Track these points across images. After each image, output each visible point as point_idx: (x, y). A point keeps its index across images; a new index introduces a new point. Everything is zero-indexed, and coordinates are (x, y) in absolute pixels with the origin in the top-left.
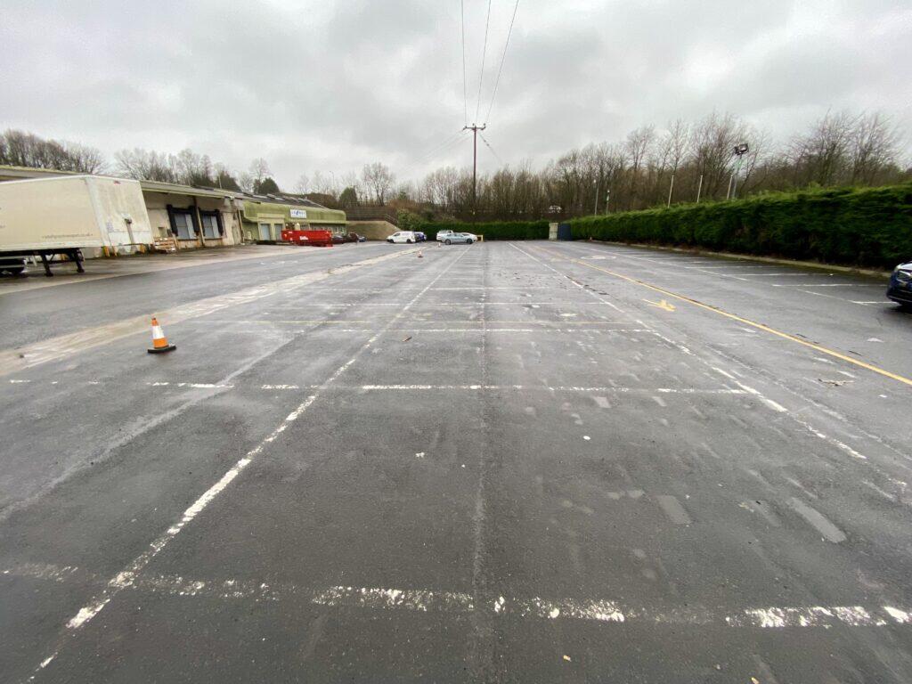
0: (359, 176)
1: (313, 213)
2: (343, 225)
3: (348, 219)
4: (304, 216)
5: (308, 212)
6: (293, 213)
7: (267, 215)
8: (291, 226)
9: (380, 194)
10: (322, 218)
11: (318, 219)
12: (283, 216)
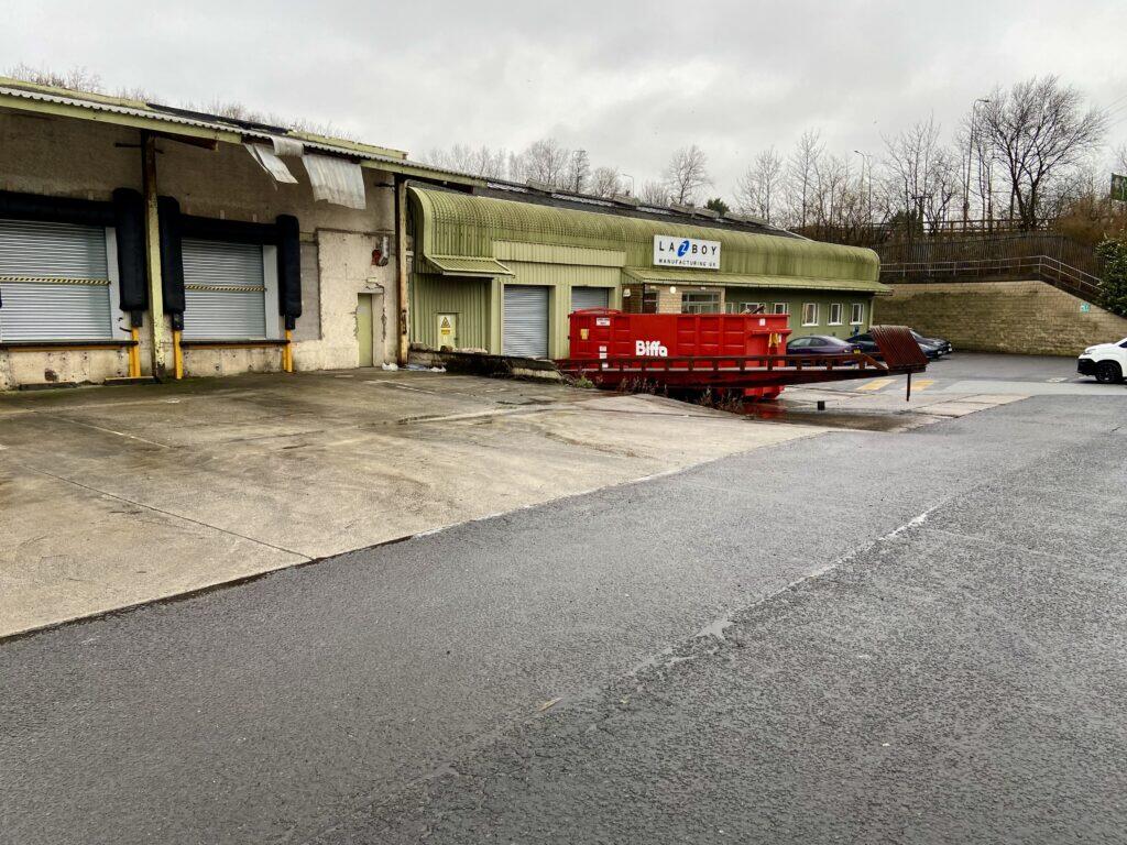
0: (950, 139)
1: (749, 251)
2: (865, 296)
3: (884, 279)
4: (712, 259)
5: (727, 249)
6: (665, 250)
7: (543, 253)
8: (642, 297)
9: (1025, 188)
10: (783, 273)
11: (767, 273)
12: (618, 259)
